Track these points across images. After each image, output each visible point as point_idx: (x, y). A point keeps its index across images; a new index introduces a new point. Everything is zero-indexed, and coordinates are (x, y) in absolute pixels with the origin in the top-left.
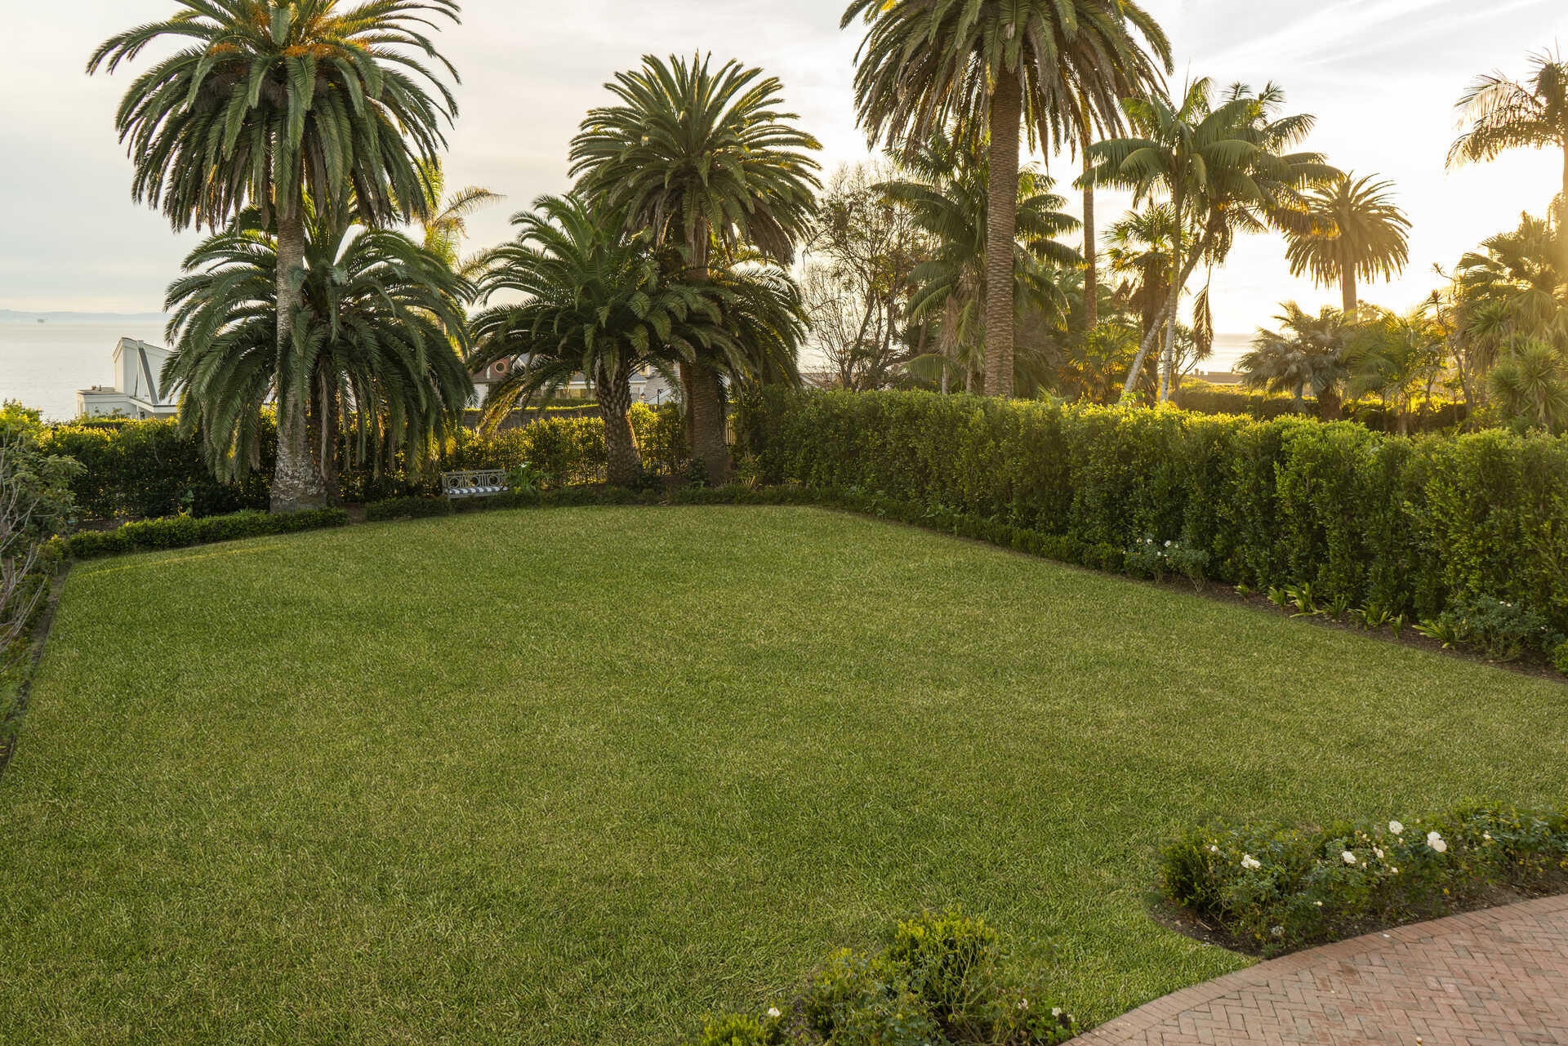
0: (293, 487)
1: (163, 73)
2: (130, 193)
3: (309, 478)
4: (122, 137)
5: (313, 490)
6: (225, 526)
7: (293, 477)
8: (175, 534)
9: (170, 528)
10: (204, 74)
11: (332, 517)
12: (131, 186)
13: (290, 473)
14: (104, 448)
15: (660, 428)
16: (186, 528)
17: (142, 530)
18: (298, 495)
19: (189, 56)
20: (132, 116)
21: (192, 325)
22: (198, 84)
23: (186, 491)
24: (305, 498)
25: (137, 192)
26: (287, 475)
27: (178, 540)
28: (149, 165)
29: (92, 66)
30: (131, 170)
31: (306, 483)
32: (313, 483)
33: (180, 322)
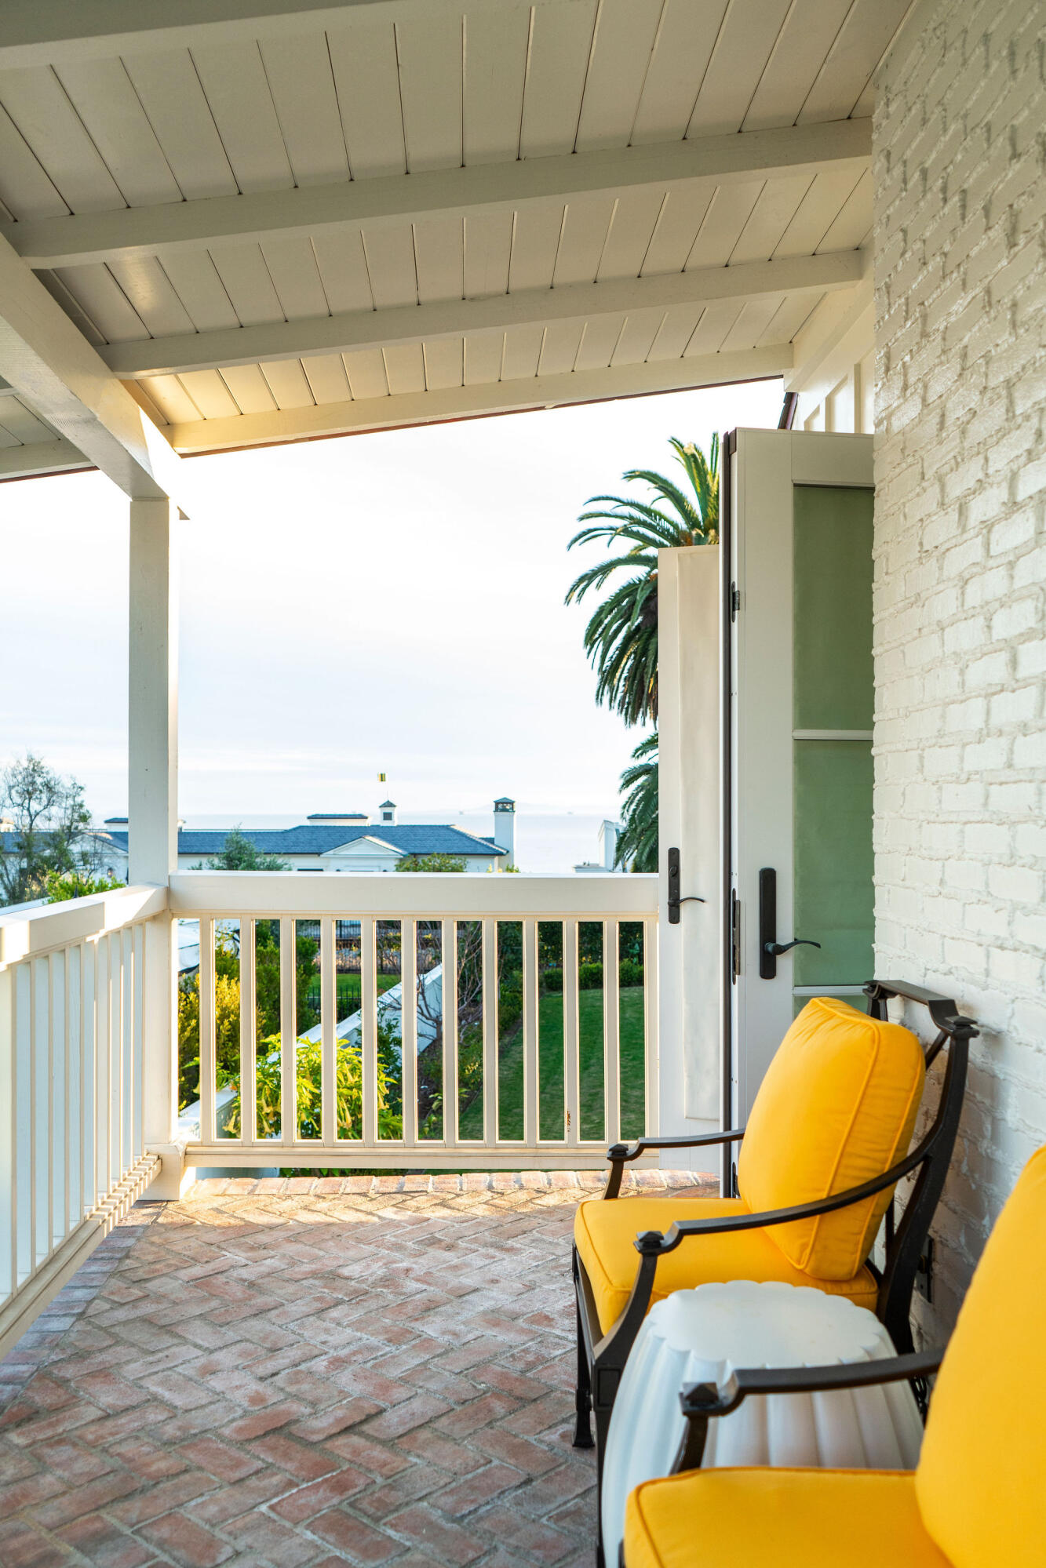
1: (617, 600)
2: (594, 697)
4: (589, 653)
10: (644, 598)
12: (595, 693)
19: (635, 584)
20: (597, 636)
21: (638, 805)
22: (640, 606)
23: (634, 945)
25: (599, 696)
28: (608, 677)
29: (568, 600)
30: (595, 679)
33: (631, 803)
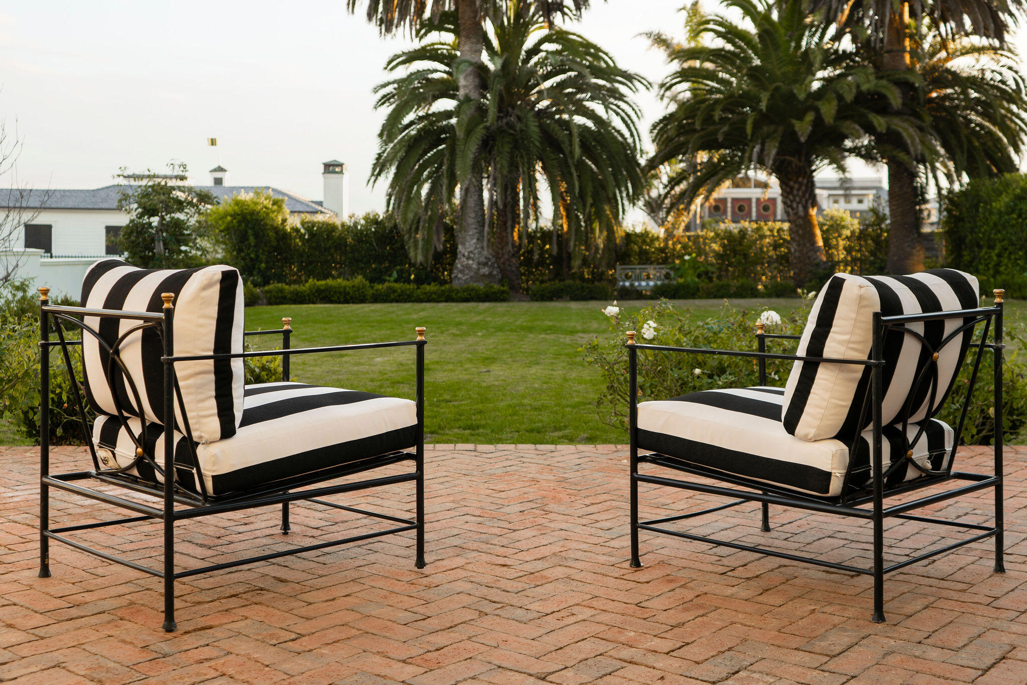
0: (468, 267)
3: (483, 259)
5: (485, 270)
6: (395, 291)
7: (468, 258)
8: (349, 293)
9: (345, 288)
11: (494, 293)
13: (466, 254)
14: (336, 234)
15: (862, 236)
16: (359, 289)
17: (322, 288)
18: (472, 274)
24: (478, 277)
26: (464, 256)
27: (352, 297)
31: (479, 264)
32: (485, 264)
